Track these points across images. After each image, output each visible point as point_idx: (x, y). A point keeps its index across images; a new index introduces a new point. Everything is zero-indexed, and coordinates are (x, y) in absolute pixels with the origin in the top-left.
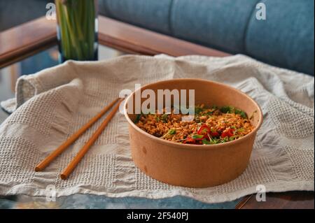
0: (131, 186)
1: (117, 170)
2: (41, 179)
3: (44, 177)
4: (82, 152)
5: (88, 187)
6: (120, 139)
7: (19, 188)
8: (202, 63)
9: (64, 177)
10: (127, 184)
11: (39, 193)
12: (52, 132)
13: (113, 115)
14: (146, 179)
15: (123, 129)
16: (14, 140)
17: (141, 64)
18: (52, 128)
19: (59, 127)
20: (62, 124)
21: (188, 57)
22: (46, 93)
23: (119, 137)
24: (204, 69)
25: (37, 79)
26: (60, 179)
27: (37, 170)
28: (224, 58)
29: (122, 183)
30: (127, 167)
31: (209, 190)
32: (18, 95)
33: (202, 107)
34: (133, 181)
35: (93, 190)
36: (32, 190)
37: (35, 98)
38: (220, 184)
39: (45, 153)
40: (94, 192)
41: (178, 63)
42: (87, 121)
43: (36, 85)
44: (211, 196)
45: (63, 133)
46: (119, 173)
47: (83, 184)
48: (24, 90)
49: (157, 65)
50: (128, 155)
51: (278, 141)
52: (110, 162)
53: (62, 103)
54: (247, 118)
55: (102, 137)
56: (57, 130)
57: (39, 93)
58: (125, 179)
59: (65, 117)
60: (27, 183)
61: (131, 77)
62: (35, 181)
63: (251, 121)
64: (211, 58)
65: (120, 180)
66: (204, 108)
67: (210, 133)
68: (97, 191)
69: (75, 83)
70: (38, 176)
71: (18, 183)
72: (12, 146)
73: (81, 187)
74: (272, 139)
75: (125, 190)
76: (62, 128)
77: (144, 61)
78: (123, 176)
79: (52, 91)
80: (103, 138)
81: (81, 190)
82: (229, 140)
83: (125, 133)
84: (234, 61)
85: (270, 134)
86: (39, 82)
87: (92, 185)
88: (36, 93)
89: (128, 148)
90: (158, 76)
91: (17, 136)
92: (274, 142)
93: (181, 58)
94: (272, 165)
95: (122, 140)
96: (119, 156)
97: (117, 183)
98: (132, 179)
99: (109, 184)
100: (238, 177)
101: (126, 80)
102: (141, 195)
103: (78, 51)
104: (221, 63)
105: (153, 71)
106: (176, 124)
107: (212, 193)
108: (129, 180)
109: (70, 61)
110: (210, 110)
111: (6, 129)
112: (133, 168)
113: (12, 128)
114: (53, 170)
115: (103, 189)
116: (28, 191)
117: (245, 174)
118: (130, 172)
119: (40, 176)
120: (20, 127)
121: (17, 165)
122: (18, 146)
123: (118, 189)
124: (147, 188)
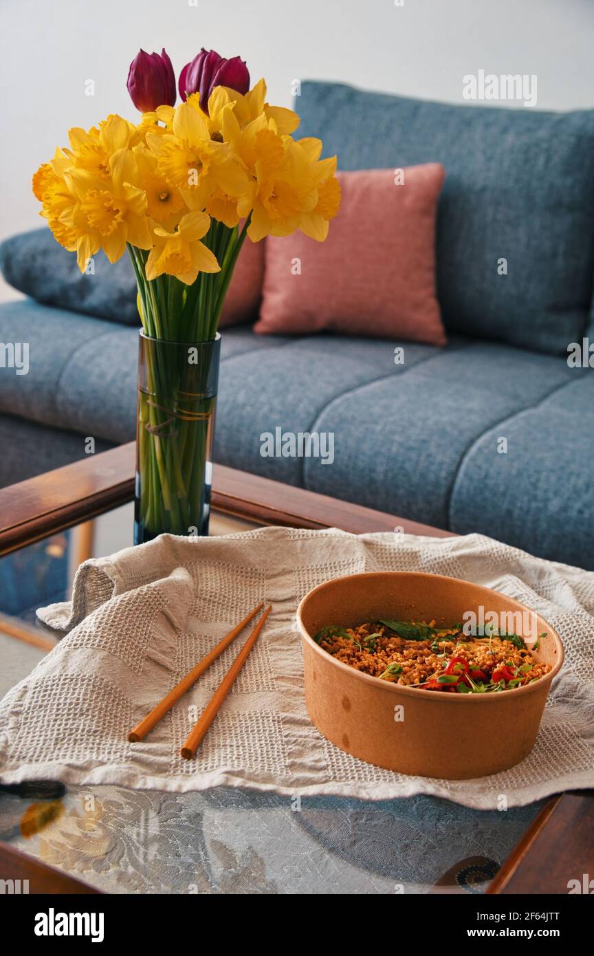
0: (321, 774)
1: (288, 743)
2: (145, 756)
3: (149, 752)
4: (213, 706)
5: (240, 774)
6: (280, 682)
7: (107, 774)
8: (408, 547)
9: (188, 754)
10: (313, 769)
11: (145, 784)
12: (148, 666)
13: (256, 639)
14: (347, 761)
15: (282, 663)
16: (83, 680)
17: (299, 543)
18: (149, 659)
19: (160, 657)
20: (163, 652)
21: (379, 534)
22: (135, 592)
23: (277, 679)
24: (414, 556)
25: (115, 565)
26: (180, 757)
27: (133, 738)
28: (446, 539)
29: (303, 767)
30: (306, 737)
31: (474, 785)
32: (76, 596)
33: (431, 625)
34: (323, 763)
35: (249, 779)
36: (132, 778)
37: (115, 600)
38: (495, 773)
39: (139, 708)
40: (251, 784)
41: (367, 544)
42: (208, 649)
43: (116, 577)
44: (481, 795)
45: (167, 669)
46: (294, 748)
47: (229, 768)
48: (87, 585)
49: (331, 546)
50: (301, 714)
51: (586, 691)
52: (270, 725)
53: (163, 612)
54: (526, 649)
55: (243, 679)
56: (157, 663)
57: (120, 592)
58: (308, 760)
59: (169, 639)
60: (118, 763)
61: (281, 567)
62: (135, 760)
63: (534, 653)
64: (422, 539)
65: (298, 761)
66: (435, 626)
67: (470, 672)
68: (256, 781)
69: (180, 575)
70: (138, 751)
71: (102, 763)
72: (80, 692)
73: (227, 772)
74: (575, 688)
75: (311, 782)
76: (167, 660)
77: (306, 539)
78: (300, 754)
79: (145, 588)
80: (247, 681)
81: (227, 779)
82: (508, 687)
83: (287, 672)
84: (467, 545)
85: (567, 679)
86: (120, 571)
87: (247, 770)
88: (114, 590)
89: (299, 700)
90: (334, 567)
91: (88, 672)
92: (579, 694)
93: (367, 536)
94: (584, 736)
95: (285, 685)
96: (285, 715)
97: (292, 766)
98: (319, 760)
99: (278, 768)
100: (523, 759)
101: (270, 573)
102: (347, 791)
103: (174, 517)
104: (443, 546)
105: (323, 557)
106: (397, 655)
107: (482, 790)
108: (316, 761)
109: (165, 534)
110: (450, 632)
111: (66, 659)
112: (318, 738)
113: (78, 658)
114: (162, 739)
115: (268, 779)
116: (123, 779)
117: (536, 755)
118: (314, 747)
119: (142, 751)
120: (93, 656)
121: (94, 728)
122: (93, 691)
123: (297, 780)
124: (353, 778)
